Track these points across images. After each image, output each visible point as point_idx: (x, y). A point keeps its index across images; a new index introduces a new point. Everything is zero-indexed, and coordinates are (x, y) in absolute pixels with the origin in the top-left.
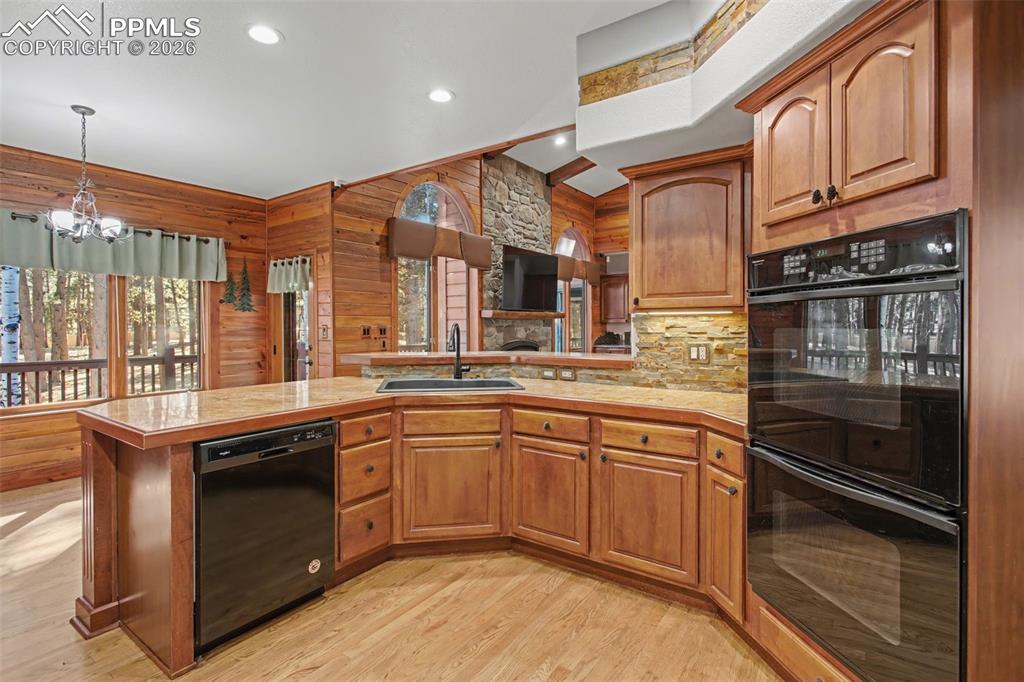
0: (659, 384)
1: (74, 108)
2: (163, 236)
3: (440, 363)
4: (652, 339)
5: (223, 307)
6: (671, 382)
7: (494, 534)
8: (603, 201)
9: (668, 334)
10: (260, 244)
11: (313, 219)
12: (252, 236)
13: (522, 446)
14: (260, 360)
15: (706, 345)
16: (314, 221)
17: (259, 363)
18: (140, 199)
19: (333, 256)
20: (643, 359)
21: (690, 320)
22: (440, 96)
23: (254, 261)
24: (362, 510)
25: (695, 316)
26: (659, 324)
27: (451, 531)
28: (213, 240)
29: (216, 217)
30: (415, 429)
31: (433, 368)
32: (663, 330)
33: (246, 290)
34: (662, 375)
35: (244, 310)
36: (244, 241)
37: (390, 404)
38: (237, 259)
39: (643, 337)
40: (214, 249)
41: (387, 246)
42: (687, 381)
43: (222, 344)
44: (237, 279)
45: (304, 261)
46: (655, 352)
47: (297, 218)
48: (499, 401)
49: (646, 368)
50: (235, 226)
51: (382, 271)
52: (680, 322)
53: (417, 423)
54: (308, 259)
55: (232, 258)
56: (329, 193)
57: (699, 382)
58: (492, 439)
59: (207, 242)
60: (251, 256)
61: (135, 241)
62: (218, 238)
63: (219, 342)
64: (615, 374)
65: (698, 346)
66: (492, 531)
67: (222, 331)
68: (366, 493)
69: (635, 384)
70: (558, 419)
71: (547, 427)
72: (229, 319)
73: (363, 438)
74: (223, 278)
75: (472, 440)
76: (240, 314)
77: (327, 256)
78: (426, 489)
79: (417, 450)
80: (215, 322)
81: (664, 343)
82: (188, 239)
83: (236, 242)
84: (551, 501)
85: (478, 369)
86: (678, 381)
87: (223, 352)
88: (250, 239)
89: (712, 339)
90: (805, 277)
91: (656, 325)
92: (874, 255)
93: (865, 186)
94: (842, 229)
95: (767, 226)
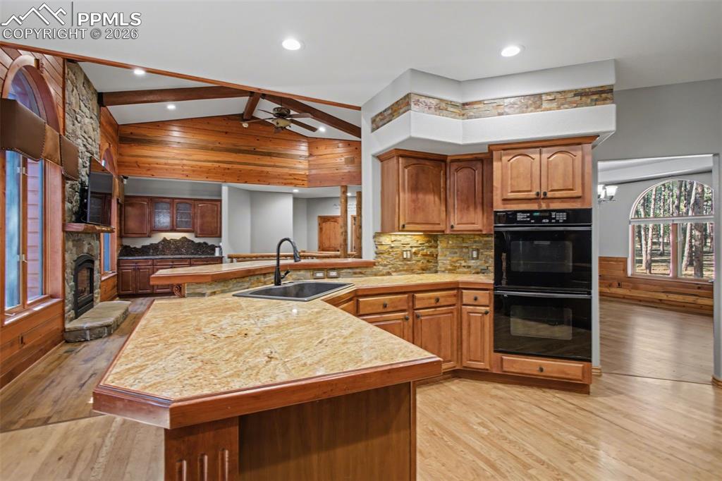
0: (389, 274)
4: (384, 248)
6: (395, 272)
8: (129, 131)
9: (393, 245)
15: (410, 251)
20: (380, 260)
21: (403, 237)
25: (405, 235)
26: (388, 239)
32: (390, 243)
34: (390, 268)
39: (379, 247)
42: (401, 271)
46: (386, 256)
49: (381, 265)
52: (399, 238)
57: (406, 271)
64: (363, 271)
65: (406, 251)
69: (376, 275)
81: (391, 250)
86: (397, 270)
89: (411, 247)
90: (529, 222)
91: (386, 240)
92: (562, 217)
93: (558, 194)
94: (544, 207)
95: (504, 200)
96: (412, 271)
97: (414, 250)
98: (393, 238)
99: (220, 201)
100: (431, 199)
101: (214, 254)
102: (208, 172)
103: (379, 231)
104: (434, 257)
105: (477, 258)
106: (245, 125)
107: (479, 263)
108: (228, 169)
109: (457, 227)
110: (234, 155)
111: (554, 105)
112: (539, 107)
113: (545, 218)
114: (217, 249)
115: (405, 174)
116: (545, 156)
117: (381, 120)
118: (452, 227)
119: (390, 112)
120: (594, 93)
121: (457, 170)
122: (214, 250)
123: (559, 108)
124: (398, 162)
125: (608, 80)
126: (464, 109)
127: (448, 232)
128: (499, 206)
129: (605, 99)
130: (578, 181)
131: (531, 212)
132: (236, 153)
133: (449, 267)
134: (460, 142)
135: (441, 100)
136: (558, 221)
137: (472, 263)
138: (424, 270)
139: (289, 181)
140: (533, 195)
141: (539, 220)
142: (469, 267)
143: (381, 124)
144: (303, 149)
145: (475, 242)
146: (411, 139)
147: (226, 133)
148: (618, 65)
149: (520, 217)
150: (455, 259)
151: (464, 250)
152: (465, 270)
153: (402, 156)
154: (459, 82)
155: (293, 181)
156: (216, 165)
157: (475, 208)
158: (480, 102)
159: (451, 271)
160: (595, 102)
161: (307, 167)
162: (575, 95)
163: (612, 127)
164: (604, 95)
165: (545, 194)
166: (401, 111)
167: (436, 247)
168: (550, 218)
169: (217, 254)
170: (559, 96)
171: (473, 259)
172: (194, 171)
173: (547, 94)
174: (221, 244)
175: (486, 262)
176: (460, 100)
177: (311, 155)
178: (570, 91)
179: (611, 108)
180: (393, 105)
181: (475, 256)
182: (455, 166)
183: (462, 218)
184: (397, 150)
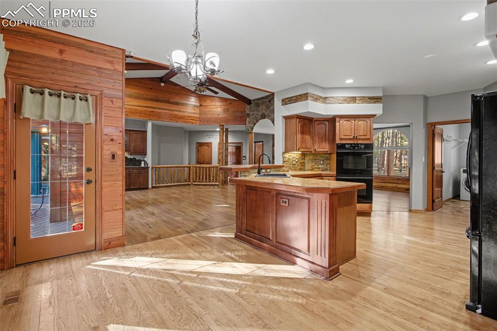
0: (288, 171)
4: (286, 159)
6: (290, 170)
9: (289, 158)
20: (285, 164)
21: (293, 154)
34: (288, 168)
46: (287, 163)
49: (285, 167)
65: (294, 161)
81: (289, 160)
90: (350, 148)
91: (287, 155)
92: (363, 146)
93: (361, 137)
94: (356, 142)
95: (340, 139)
96: (296, 170)
97: (297, 160)
98: (290, 155)
99: (146, 132)
100: (308, 137)
101: (140, 165)
102: (141, 113)
103: (284, 151)
104: (304, 163)
105: (323, 164)
106: (163, 84)
107: (323, 166)
108: (153, 112)
109: (317, 150)
110: (155, 103)
111: (361, 102)
112: (355, 102)
113: (356, 147)
114: (143, 163)
115: (299, 126)
116: (356, 122)
117: (289, 101)
118: (315, 150)
119: (295, 98)
120: (376, 99)
121: (318, 125)
122: (141, 163)
123: (362, 103)
124: (296, 121)
125: (380, 94)
126: (325, 100)
127: (313, 152)
128: (338, 141)
129: (379, 102)
130: (369, 133)
131: (351, 144)
132: (157, 102)
133: (310, 168)
134: (324, 114)
135: (318, 96)
136: (361, 148)
137: (320, 166)
138: (301, 169)
139: (189, 121)
140: (352, 137)
141: (354, 147)
142: (319, 168)
143: (288, 102)
144: (193, 101)
145: (322, 157)
146: (308, 112)
147: (151, 89)
148: (384, 89)
149: (347, 146)
150: (313, 164)
151: (317, 160)
152: (317, 169)
153: (298, 118)
154: (324, 88)
155: (191, 121)
156: (145, 109)
157: (325, 141)
158: (332, 97)
159: (311, 170)
160: (375, 102)
161: (198, 112)
162: (369, 99)
163: (381, 112)
164: (379, 100)
165: (357, 137)
166: (303, 99)
167: (305, 159)
168: (358, 147)
169: (143, 165)
170: (363, 98)
171: (321, 164)
172: (131, 112)
173: (359, 97)
174: (145, 159)
175: (327, 166)
176: (323, 96)
177: (201, 105)
178: (367, 97)
179: (380, 105)
180: (298, 96)
181: (322, 163)
182: (317, 122)
183: (319, 146)
184: (297, 115)
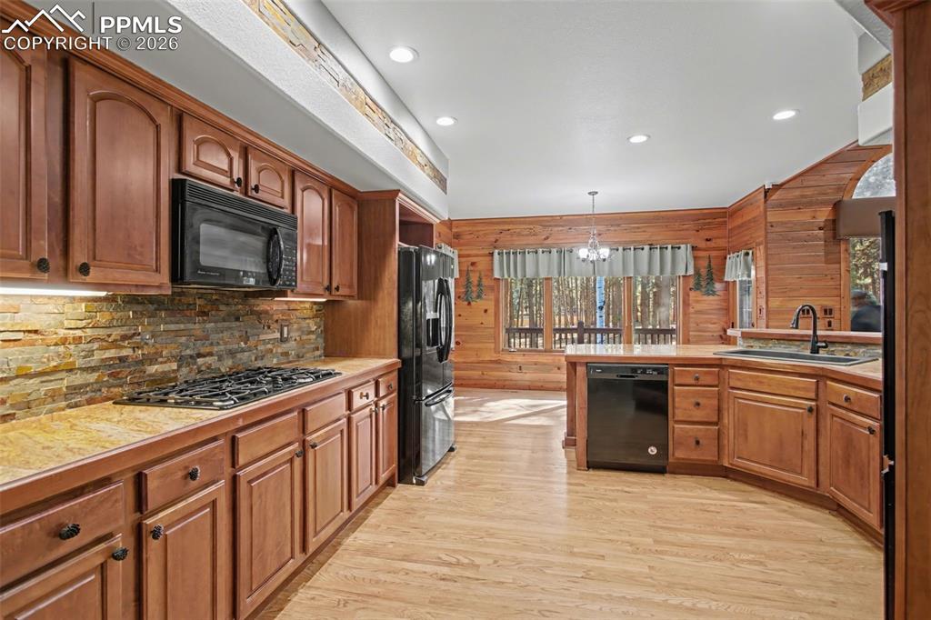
1: (590, 193)
2: (651, 249)
3: (802, 339)
5: (692, 294)
7: (808, 487)
10: (721, 243)
11: (754, 218)
12: (716, 238)
13: (833, 416)
14: (722, 333)
16: (754, 220)
17: (721, 336)
18: (638, 228)
19: (766, 249)
22: (785, 115)
23: (717, 257)
24: (692, 430)
27: (767, 471)
28: (683, 246)
29: (687, 230)
30: (739, 384)
31: (797, 343)
33: (711, 280)
35: (709, 294)
36: (708, 243)
37: (717, 362)
38: (704, 257)
40: (684, 253)
41: (834, 229)
43: (691, 320)
44: (704, 272)
45: (747, 254)
47: (745, 219)
48: (813, 373)
50: (701, 233)
51: (827, 254)
53: (739, 380)
54: (750, 252)
55: (699, 257)
56: (762, 195)
58: (806, 405)
59: (679, 248)
60: (714, 254)
61: (635, 254)
62: (686, 244)
63: (689, 318)
66: (807, 484)
67: (692, 310)
68: (696, 419)
70: (856, 393)
71: (847, 399)
72: (698, 302)
73: (693, 382)
74: (691, 272)
75: (786, 402)
76: (705, 297)
77: (762, 247)
78: (746, 431)
79: (740, 401)
80: (686, 304)
82: (667, 248)
83: (702, 244)
84: (852, 469)
85: (849, 347)
87: (692, 325)
88: (714, 241)
